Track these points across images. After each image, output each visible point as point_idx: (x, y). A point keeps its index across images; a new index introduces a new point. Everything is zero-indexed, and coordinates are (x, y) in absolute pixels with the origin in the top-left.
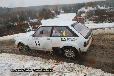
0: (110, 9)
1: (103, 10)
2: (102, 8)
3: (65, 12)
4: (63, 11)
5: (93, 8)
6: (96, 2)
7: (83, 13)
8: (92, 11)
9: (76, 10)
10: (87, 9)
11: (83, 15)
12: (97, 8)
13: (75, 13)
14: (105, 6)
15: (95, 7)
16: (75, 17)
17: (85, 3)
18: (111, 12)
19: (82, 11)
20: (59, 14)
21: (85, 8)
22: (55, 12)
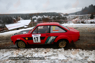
0: (50, 18)
1: (47, 18)
2: (46, 17)
3: (23, 19)
4: (22, 19)
5: (41, 16)
6: (42, 13)
7: (35, 20)
8: (41, 18)
9: (31, 18)
10: (37, 17)
11: (35, 21)
12: (43, 16)
13: (30, 20)
14: (47, 16)
15: (42, 16)
16: (30, 22)
17: (36, 13)
18: (51, 19)
19: (34, 18)
20: (19, 20)
21: (36, 16)
22: (16, 19)
